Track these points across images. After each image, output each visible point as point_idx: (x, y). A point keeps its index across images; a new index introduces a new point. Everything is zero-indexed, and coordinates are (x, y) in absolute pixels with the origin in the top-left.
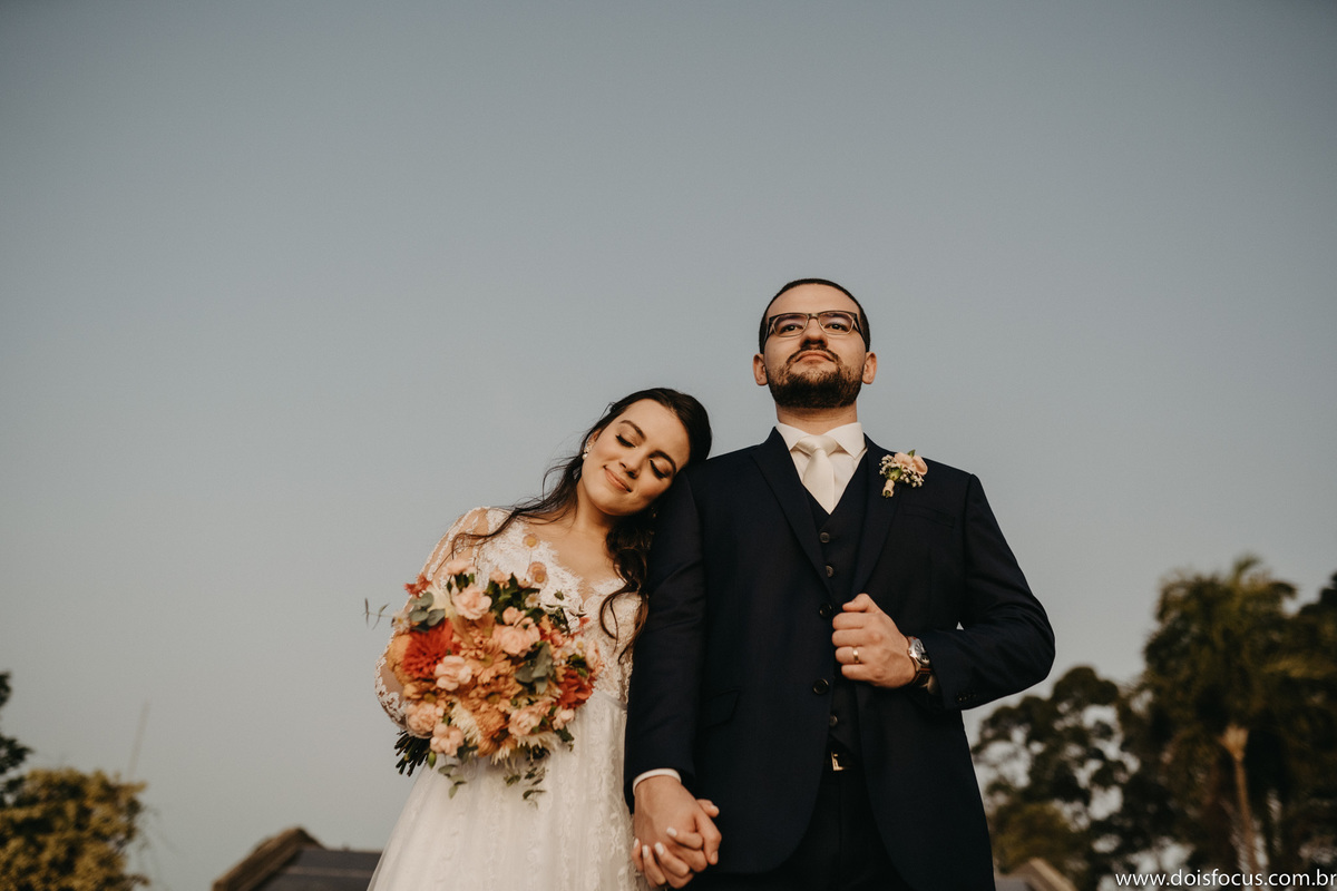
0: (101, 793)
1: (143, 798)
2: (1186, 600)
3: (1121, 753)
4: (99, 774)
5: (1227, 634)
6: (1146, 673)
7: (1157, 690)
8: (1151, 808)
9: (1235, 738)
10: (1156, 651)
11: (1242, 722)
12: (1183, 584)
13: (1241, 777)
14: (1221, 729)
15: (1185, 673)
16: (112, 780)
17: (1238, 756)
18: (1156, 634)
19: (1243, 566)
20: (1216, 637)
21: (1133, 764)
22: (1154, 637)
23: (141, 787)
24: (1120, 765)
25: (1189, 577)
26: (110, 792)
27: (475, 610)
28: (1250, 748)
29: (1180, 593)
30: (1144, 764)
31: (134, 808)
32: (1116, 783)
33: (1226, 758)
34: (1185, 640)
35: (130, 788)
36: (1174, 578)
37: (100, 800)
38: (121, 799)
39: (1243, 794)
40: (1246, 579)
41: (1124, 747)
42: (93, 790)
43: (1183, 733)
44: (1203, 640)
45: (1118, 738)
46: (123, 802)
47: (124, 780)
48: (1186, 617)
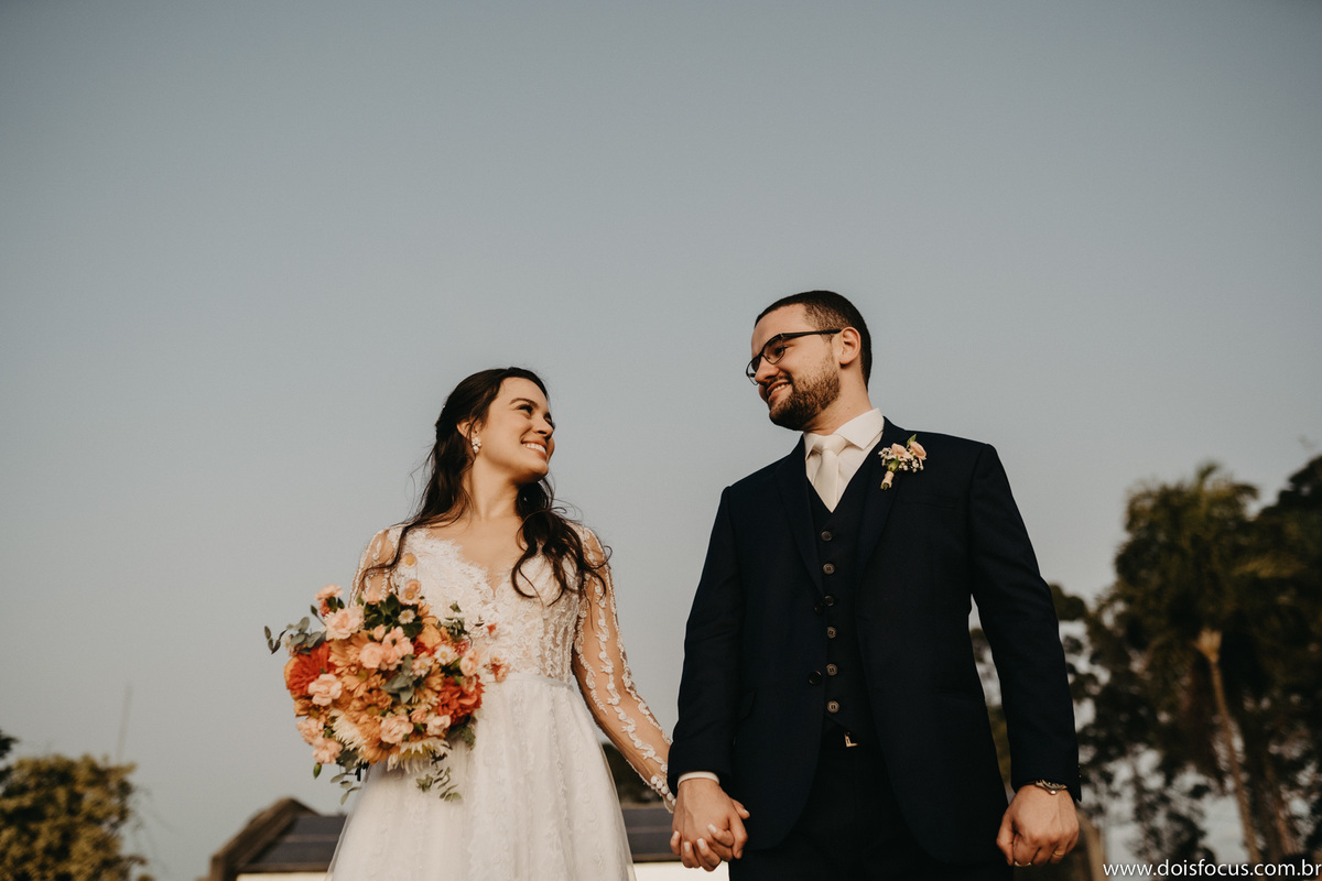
0: (90, 777)
1: (133, 779)
2: (1154, 509)
3: (1091, 666)
4: (86, 759)
5: (1195, 540)
6: (1117, 584)
7: (1129, 600)
8: (1123, 717)
9: (1209, 642)
10: (1128, 562)
11: (1215, 626)
12: (1148, 495)
13: (1217, 680)
14: (1195, 634)
15: (1155, 580)
16: (101, 764)
17: (1213, 658)
18: (1124, 545)
19: (1206, 472)
20: (1185, 543)
21: (1104, 676)
22: (1124, 548)
23: (131, 768)
24: (1091, 678)
25: (1155, 487)
26: (99, 776)
27: (343, 631)
28: (1224, 650)
29: (1148, 504)
30: (1114, 675)
31: (125, 789)
32: (1089, 695)
33: (1201, 662)
34: (1154, 549)
35: (118, 770)
36: (1139, 489)
37: (91, 784)
38: (111, 782)
39: (1220, 695)
40: (1210, 485)
41: (1094, 659)
42: (82, 774)
43: (1156, 642)
44: (1171, 548)
45: (1088, 649)
46: (113, 785)
47: (113, 762)
48: (1152, 526)
